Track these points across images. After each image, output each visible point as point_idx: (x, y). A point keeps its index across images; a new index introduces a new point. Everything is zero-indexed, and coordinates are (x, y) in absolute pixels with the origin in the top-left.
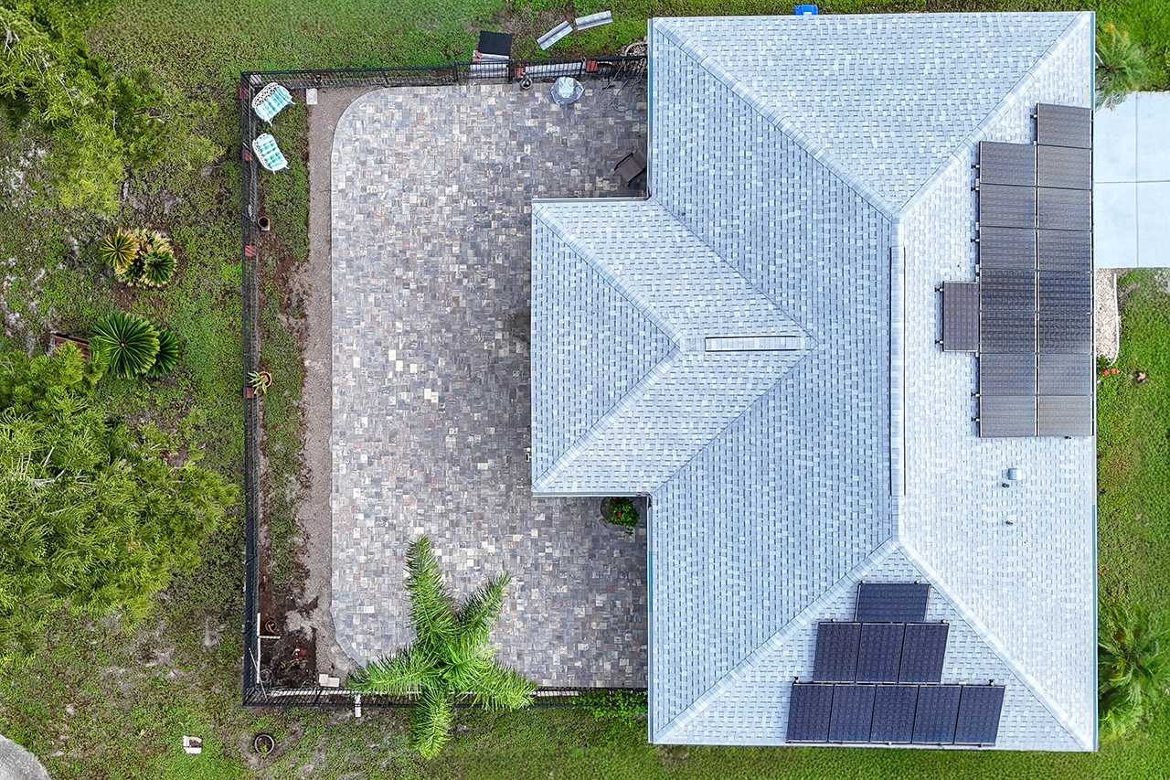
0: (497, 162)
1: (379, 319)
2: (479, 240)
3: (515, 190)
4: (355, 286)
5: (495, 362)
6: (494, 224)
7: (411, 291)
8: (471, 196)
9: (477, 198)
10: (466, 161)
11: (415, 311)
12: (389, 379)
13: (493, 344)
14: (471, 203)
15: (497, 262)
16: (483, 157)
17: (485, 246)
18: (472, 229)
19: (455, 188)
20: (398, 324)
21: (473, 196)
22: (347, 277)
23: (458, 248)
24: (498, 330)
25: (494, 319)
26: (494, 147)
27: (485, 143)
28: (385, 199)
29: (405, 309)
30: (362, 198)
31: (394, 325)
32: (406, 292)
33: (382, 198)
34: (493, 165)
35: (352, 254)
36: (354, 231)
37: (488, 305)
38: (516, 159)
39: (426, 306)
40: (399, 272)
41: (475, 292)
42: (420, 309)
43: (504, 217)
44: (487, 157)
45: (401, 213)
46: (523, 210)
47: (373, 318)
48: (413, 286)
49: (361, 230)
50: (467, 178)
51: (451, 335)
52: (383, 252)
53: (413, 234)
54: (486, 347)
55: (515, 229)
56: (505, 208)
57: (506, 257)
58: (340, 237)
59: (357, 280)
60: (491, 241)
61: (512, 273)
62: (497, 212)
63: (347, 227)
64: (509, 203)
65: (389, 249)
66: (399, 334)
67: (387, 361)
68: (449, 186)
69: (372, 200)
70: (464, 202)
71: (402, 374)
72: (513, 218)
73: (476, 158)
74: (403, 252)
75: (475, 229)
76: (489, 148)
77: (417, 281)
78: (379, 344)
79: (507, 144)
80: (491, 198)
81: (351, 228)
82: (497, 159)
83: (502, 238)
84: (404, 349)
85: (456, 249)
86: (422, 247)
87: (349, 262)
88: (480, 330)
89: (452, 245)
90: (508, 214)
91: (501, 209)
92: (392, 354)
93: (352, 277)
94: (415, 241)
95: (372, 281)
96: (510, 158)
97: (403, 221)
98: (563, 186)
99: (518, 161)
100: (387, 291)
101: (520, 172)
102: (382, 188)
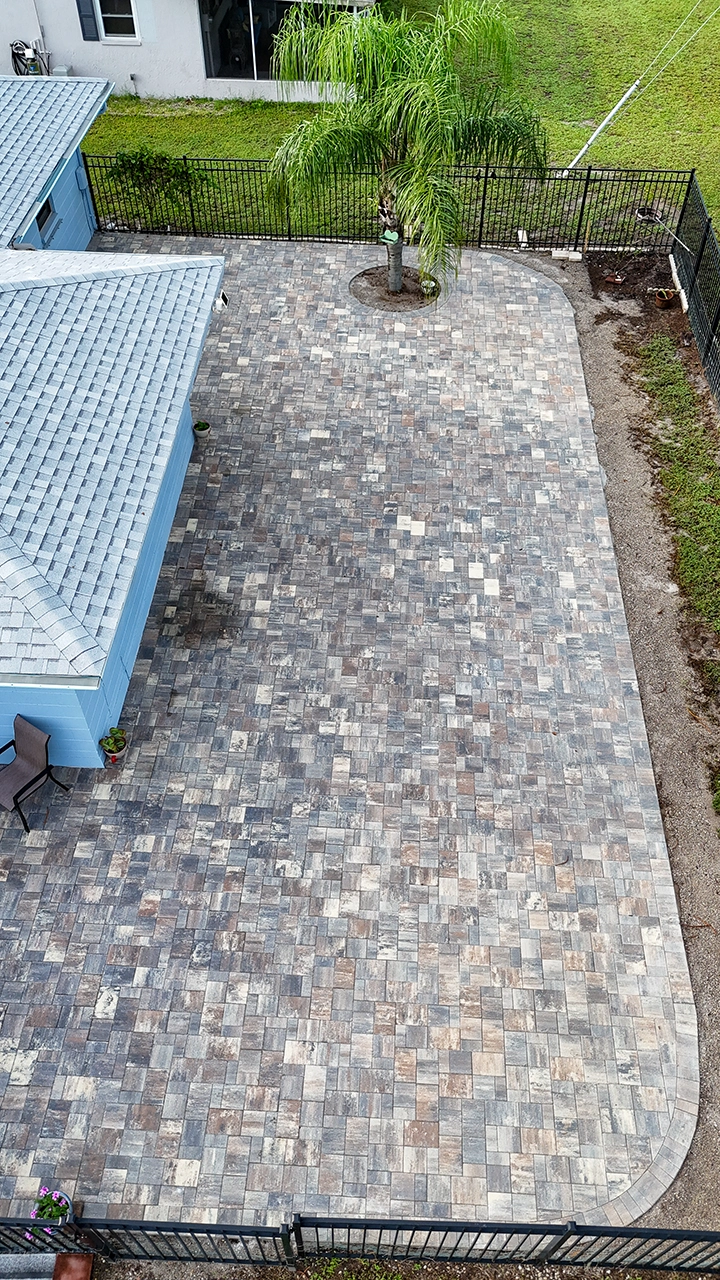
0: (204, 974)
1: (523, 646)
2: (282, 783)
3: (167, 894)
4: (585, 707)
5: (275, 565)
6: (239, 815)
7: (451, 692)
8: (292, 888)
9: (276, 881)
10: (294, 983)
11: (444, 656)
12: (497, 552)
13: (276, 592)
14: (292, 870)
15: (244, 736)
16: (243, 990)
17: (269, 768)
18: (297, 809)
19: (332, 910)
20: (482, 635)
21: (284, 886)
22: (608, 726)
23: (337, 768)
24: (261, 615)
25: (269, 633)
26: (207, 1018)
27: (229, 1032)
28: (527, 896)
29: (467, 660)
30: (590, 900)
31: (491, 634)
32: (464, 689)
33: (534, 896)
34: (217, 964)
35: (602, 771)
36: (603, 823)
37: (278, 656)
38: (148, 977)
39: (418, 662)
40: (483, 729)
41: (306, 680)
42: (433, 660)
43: (210, 830)
44: (230, 988)
45: (480, 855)
46: (158, 842)
47: (537, 649)
48: (449, 701)
49: (585, 824)
50: (297, 933)
51: (365, 611)
52: (524, 771)
53: (448, 805)
54: (293, 588)
55: (186, 799)
56: (203, 852)
57: (220, 744)
58: (639, 810)
59: (583, 720)
60: (253, 779)
61: (211, 712)
62: (227, 843)
63: (622, 831)
64: (190, 862)
65: (509, 777)
66: (477, 619)
67: (502, 579)
68: (348, 916)
69: (563, 893)
70: (310, 873)
71: (472, 558)
72: (185, 826)
73: (263, 989)
74: (472, 769)
75: (290, 806)
76: (220, 1014)
77: (439, 709)
78: (520, 605)
79: (164, 1025)
80: (238, 878)
81: (611, 829)
82: (203, 983)
83: (223, 783)
84: (467, 597)
85: (341, 765)
86: (426, 777)
87: (606, 755)
88: (302, 615)
89: (352, 776)
90: (198, 835)
91: (214, 849)
92: (492, 588)
93: (595, 725)
94: (444, 790)
95: (545, 714)
96: (162, 983)
97: (475, 838)
98: (33, 895)
99: (141, 973)
100: (510, 693)
101: (144, 941)
102: (539, 923)
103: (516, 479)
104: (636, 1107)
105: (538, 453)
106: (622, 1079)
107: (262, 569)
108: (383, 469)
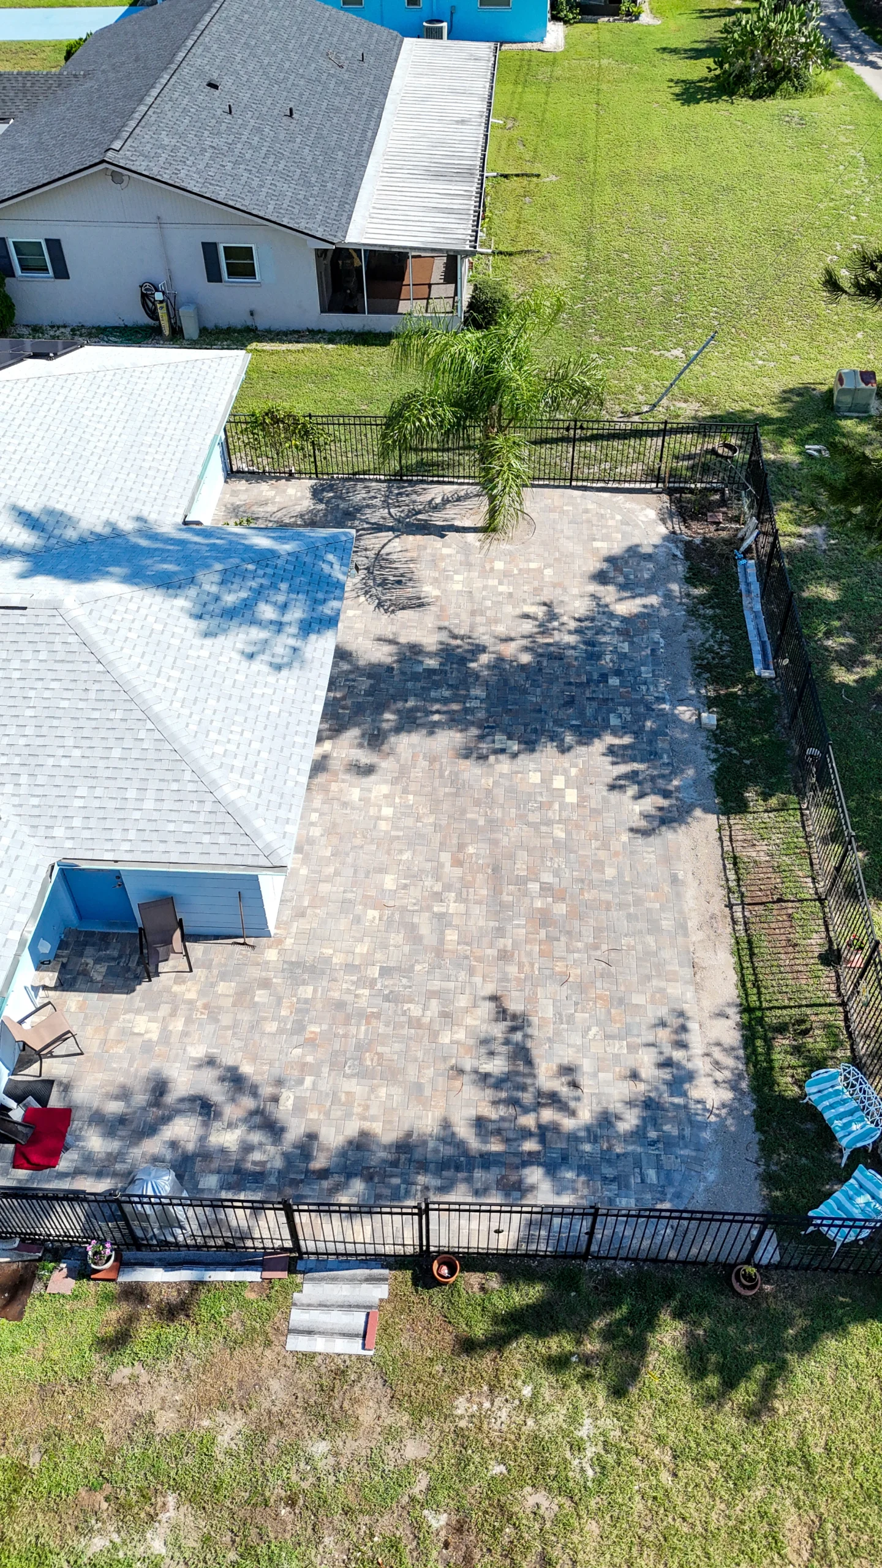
0: (354, 1081)
1: (595, 844)
2: (406, 949)
3: (325, 1027)
4: (641, 891)
5: (397, 778)
6: (374, 972)
7: (537, 880)
8: (415, 1023)
9: (403, 1019)
10: (419, 1087)
11: (530, 851)
12: (576, 766)
13: (397, 800)
14: (415, 1010)
15: (376, 913)
16: (383, 1092)
17: (396, 938)
18: (418, 967)
19: (445, 1038)
20: (562, 835)
21: (410, 1022)
22: (657, 906)
23: (448, 938)
24: (386, 819)
25: (393, 833)
26: (357, 1110)
27: (373, 1119)
28: (589, 1029)
29: (550, 854)
30: (635, 1032)
31: (568, 833)
32: (547, 878)
33: (594, 1030)
34: (363, 1074)
35: (650, 940)
36: (649, 978)
37: (401, 852)
38: (314, 1083)
39: (512, 857)
40: (561, 909)
41: (422, 871)
42: (522, 855)
43: (353, 983)
44: (373, 1089)
45: (554, 1001)
46: (315, 991)
47: (606, 846)
48: (534, 887)
49: (635, 979)
50: (420, 1054)
51: (469, 816)
52: (591, 940)
53: (532, 965)
54: (411, 797)
55: (335, 960)
56: (349, 998)
57: (358, 920)
58: (677, 968)
59: (638, 901)
60: (385, 946)
61: (350, 896)
62: (366, 992)
63: (663, 984)
64: (340, 1005)
65: (579, 944)
66: (559, 822)
67: (579, 789)
68: (457, 1043)
69: (614, 1028)
70: (428, 1013)
71: (555, 772)
72: (335, 980)
73: (397, 1092)
74: (551, 939)
75: (413, 966)
76: (367, 1108)
77: (526, 893)
78: (593, 811)
79: (327, 1114)
80: (377, 1016)
81: (655, 982)
82: (353, 1086)
83: (361, 949)
84: (550, 804)
85: (451, 936)
86: (515, 944)
87: (654, 928)
88: (418, 819)
89: (458, 944)
90: (345, 986)
91: (356, 996)
92: (571, 796)
93: (648, 905)
94: (529, 954)
95: (609, 897)
96: (324, 1086)
97: (552, 988)
98: (227, 1028)
99: (309, 1081)
100: (582, 881)
101: (310, 1059)
102: (597, 1048)
103: (595, 704)
104: (659, 1167)
105: (614, 681)
106: (652, 1151)
107: (385, 782)
108: (483, 695)
